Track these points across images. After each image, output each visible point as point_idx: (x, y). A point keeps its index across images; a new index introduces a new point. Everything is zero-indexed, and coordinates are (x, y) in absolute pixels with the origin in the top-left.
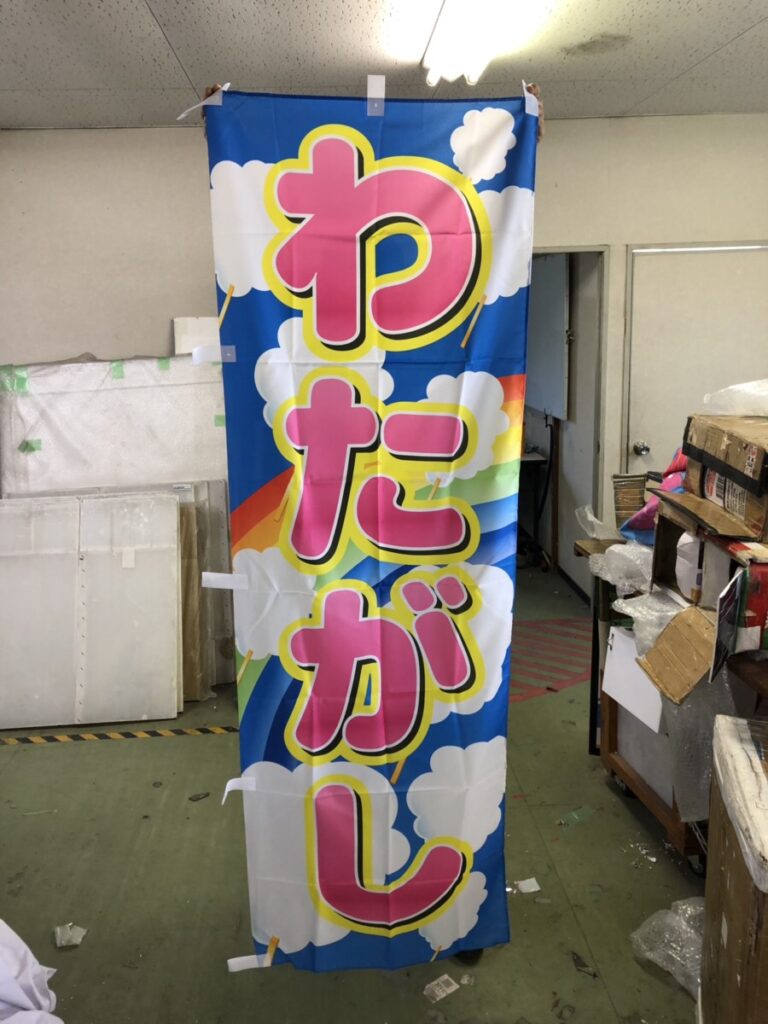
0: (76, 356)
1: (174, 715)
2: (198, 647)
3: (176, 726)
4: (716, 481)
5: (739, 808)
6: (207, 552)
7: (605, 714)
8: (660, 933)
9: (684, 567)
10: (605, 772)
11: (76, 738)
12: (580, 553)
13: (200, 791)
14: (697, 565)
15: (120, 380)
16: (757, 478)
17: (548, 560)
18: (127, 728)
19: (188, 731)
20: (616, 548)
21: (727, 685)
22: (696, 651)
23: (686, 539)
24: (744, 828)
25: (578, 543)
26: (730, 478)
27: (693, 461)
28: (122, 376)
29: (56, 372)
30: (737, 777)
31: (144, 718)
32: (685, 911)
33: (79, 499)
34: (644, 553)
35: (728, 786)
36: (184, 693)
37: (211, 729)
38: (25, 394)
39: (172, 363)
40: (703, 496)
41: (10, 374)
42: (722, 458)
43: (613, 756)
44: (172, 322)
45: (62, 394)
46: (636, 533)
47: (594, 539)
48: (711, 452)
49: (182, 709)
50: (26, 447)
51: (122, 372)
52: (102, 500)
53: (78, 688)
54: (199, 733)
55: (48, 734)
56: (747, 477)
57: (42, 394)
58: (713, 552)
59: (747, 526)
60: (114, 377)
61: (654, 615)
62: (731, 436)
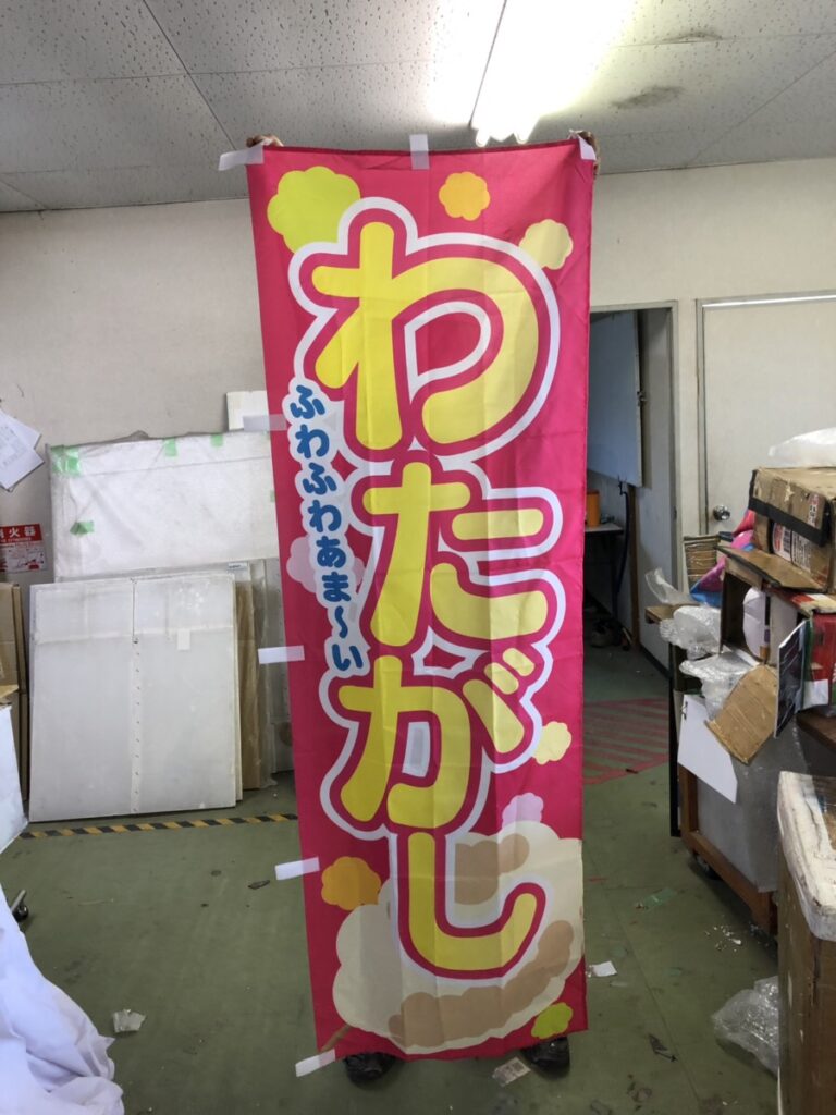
0: (128, 434)
1: (233, 803)
2: (257, 732)
3: (235, 815)
4: (783, 535)
5: (797, 858)
6: (264, 633)
7: (685, 789)
8: (742, 1014)
9: (751, 625)
10: (687, 854)
11: (132, 828)
12: (652, 620)
13: (261, 879)
14: (764, 622)
15: (173, 458)
16: (819, 527)
17: (629, 638)
18: (184, 817)
19: (248, 820)
20: (684, 610)
21: (798, 743)
22: (765, 709)
23: (752, 595)
24: (800, 875)
25: (649, 609)
26: (796, 531)
27: (760, 516)
28: (174, 454)
29: (107, 451)
30: (797, 829)
31: (202, 806)
32: (768, 990)
33: (133, 581)
34: (714, 614)
35: (788, 837)
36: (243, 781)
37: (272, 817)
38: (77, 475)
39: (226, 439)
40: (771, 551)
41: (62, 455)
42: (786, 510)
43: (695, 835)
44: (225, 397)
45: (114, 473)
46: (707, 596)
47: (665, 605)
48: (776, 505)
49: (241, 798)
50: (78, 529)
51: (175, 450)
52: (156, 581)
53: (134, 777)
54: (259, 821)
55: (104, 824)
56: (810, 527)
57: (95, 475)
58: (778, 605)
59: (813, 578)
60: (167, 455)
61: (722, 676)
62: (794, 487)
